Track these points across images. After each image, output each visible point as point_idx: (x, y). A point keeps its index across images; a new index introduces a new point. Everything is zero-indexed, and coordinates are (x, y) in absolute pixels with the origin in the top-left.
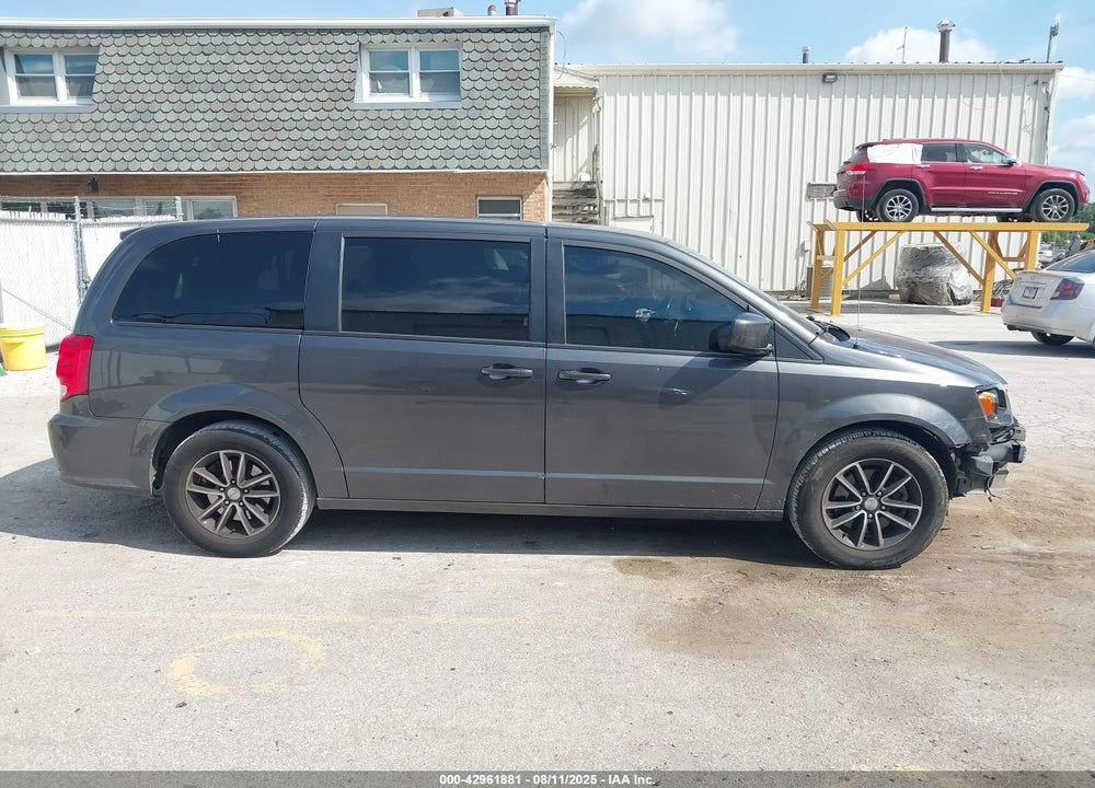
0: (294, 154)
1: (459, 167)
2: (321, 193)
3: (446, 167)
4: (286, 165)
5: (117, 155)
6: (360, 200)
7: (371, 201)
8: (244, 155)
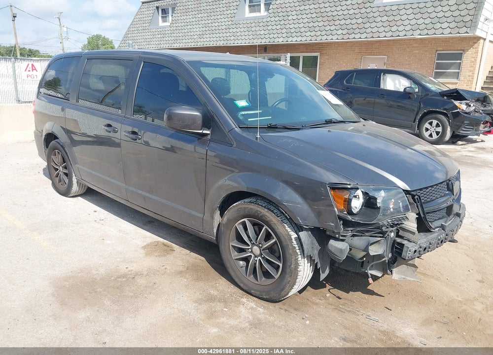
0: (340, 32)
1: (420, 35)
2: (356, 51)
3: (413, 35)
4: (335, 38)
5: (271, 36)
6: (374, 55)
7: (379, 55)
8: (318, 33)
